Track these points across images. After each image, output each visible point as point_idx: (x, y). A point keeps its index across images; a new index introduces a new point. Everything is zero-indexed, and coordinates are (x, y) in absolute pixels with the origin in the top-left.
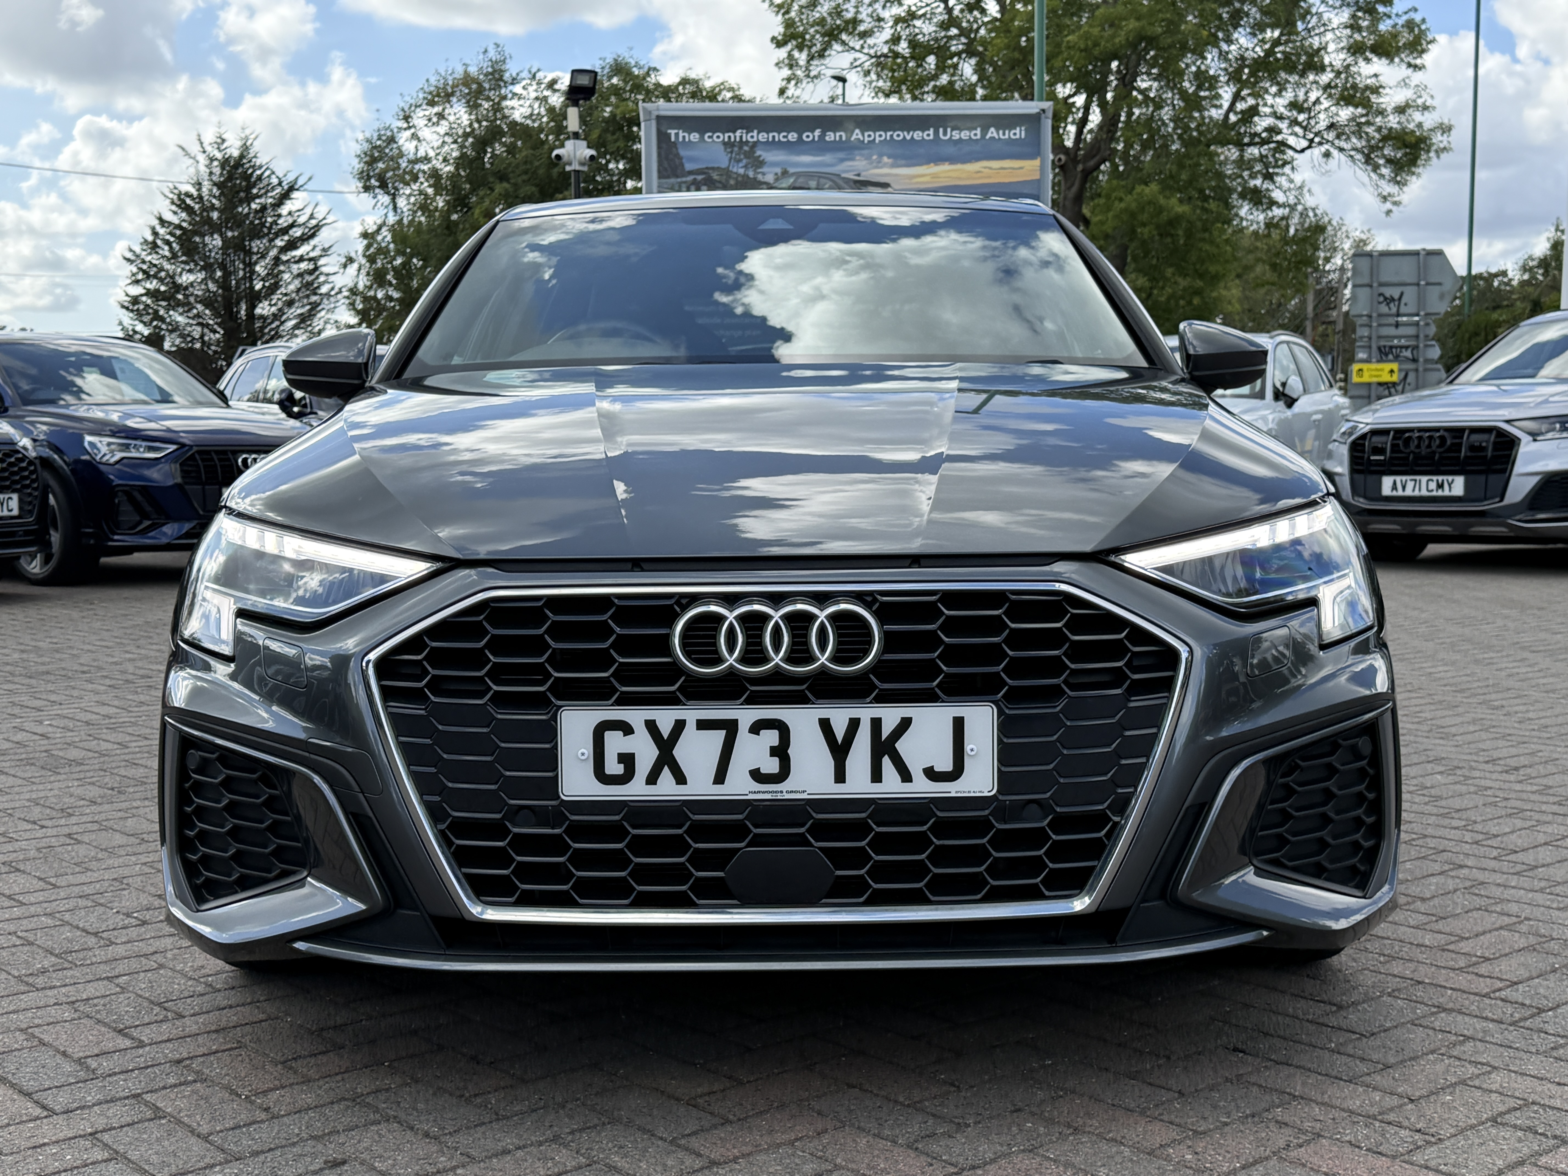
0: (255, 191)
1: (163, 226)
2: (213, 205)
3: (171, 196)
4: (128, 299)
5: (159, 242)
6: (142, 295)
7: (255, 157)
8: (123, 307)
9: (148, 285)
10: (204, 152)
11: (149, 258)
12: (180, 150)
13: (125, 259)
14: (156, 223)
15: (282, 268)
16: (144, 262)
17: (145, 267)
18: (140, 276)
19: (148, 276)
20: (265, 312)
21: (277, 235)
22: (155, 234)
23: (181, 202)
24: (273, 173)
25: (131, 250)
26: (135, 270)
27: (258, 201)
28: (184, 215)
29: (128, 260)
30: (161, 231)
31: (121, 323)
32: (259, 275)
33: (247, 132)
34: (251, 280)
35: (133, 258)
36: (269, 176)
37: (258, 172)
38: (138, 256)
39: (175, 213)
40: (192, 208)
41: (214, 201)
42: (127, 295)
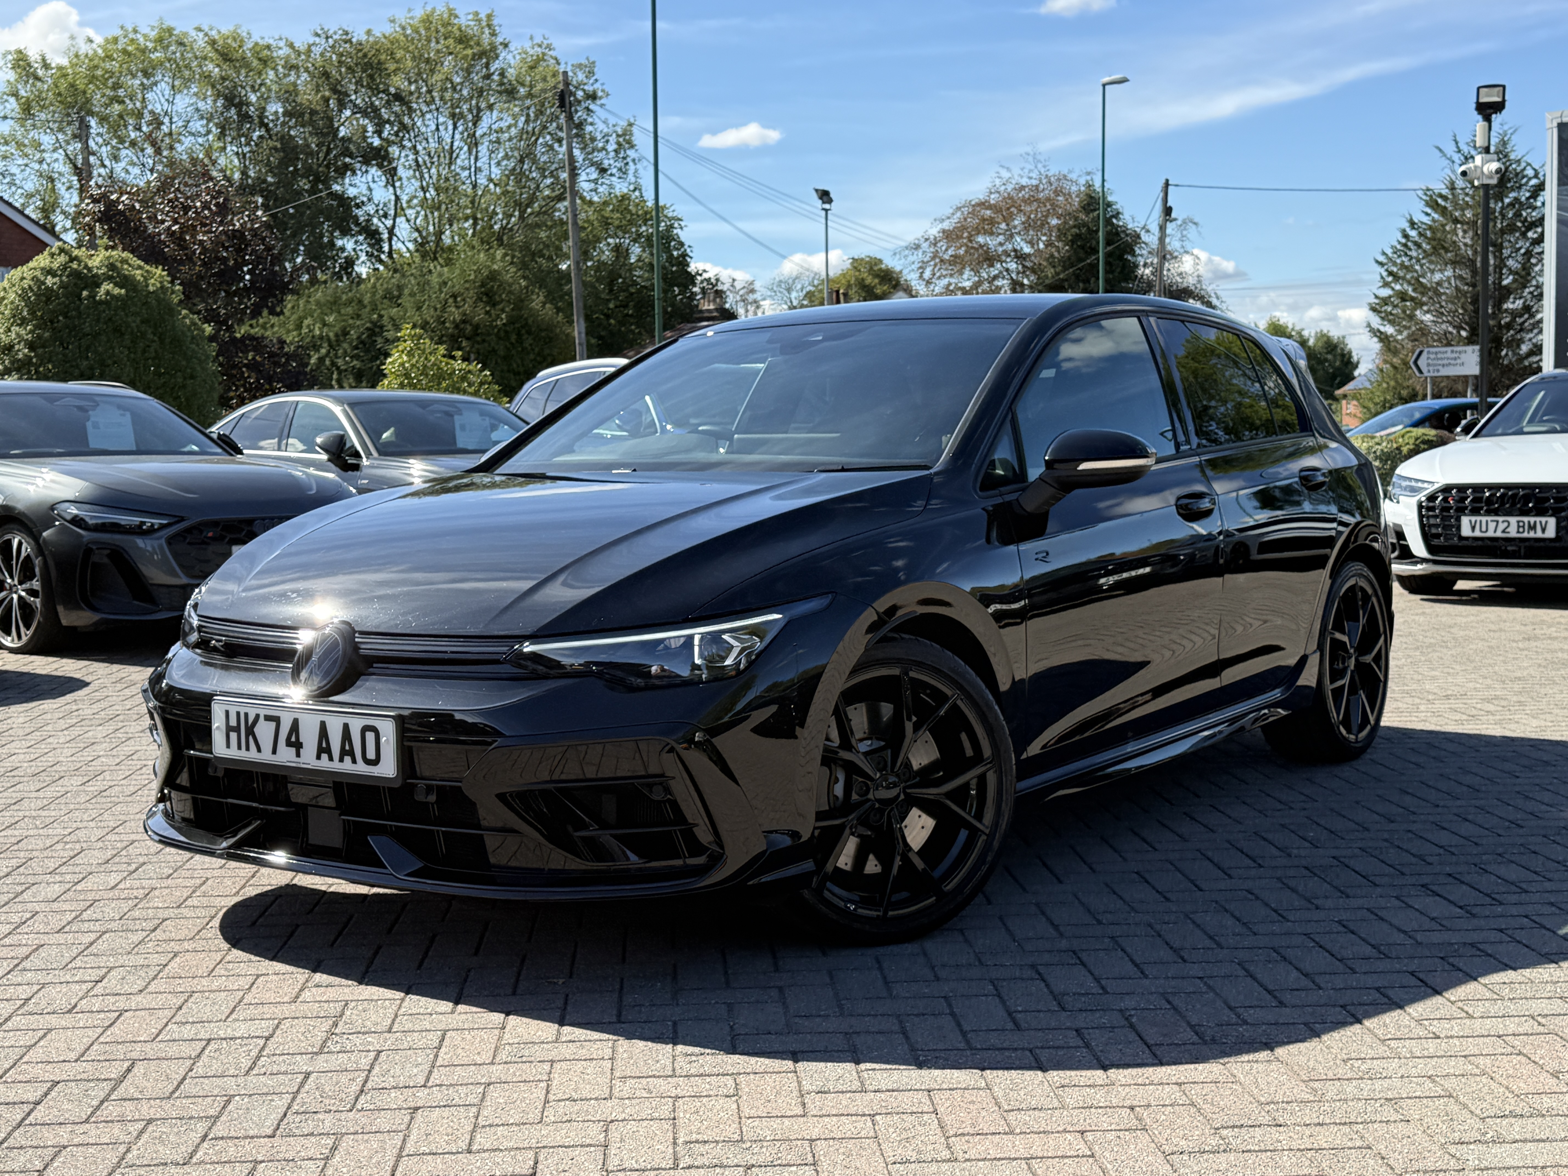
0: (1509, 185)
1: (1413, 228)
2: (1467, 203)
3: (1424, 197)
4: (1377, 301)
5: (1409, 244)
6: (1390, 297)
7: (1512, 151)
8: (1373, 309)
9: (1398, 287)
10: (1459, 151)
11: (1398, 261)
12: (1437, 151)
13: (1377, 262)
14: (1406, 225)
15: (1533, 261)
16: (1395, 264)
17: (1395, 269)
18: (1390, 279)
19: (1396, 277)
20: (1511, 306)
21: (1529, 229)
22: (1406, 236)
23: (1432, 204)
24: (1529, 164)
25: (1384, 253)
26: (1385, 274)
27: (1513, 195)
28: (1436, 216)
29: (1381, 264)
30: (1413, 233)
31: (1369, 325)
32: (1510, 269)
33: (1506, 127)
34: (1502, 274)
35: (1385, 261)
36: (1524, 169)
37: (1514, 166)
38: (1390, 259)
39: (1427, 214)
40: (1445, 208)
41: (1467, 199)
42: (1376, 297)
